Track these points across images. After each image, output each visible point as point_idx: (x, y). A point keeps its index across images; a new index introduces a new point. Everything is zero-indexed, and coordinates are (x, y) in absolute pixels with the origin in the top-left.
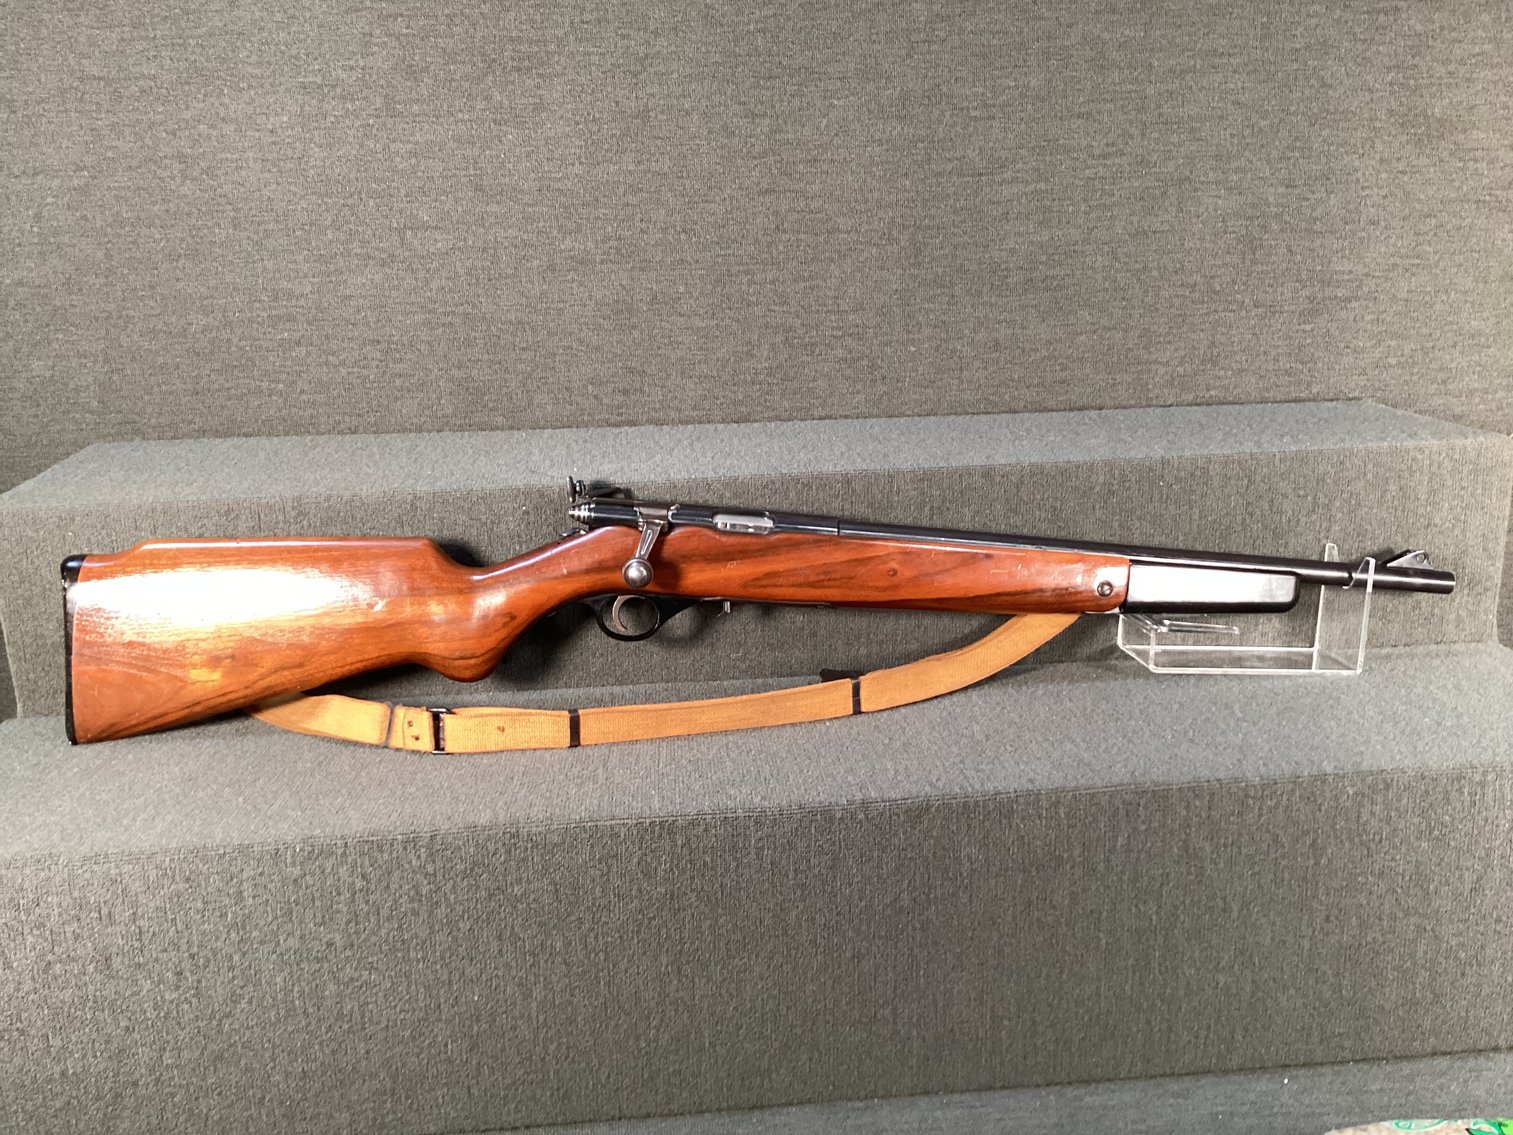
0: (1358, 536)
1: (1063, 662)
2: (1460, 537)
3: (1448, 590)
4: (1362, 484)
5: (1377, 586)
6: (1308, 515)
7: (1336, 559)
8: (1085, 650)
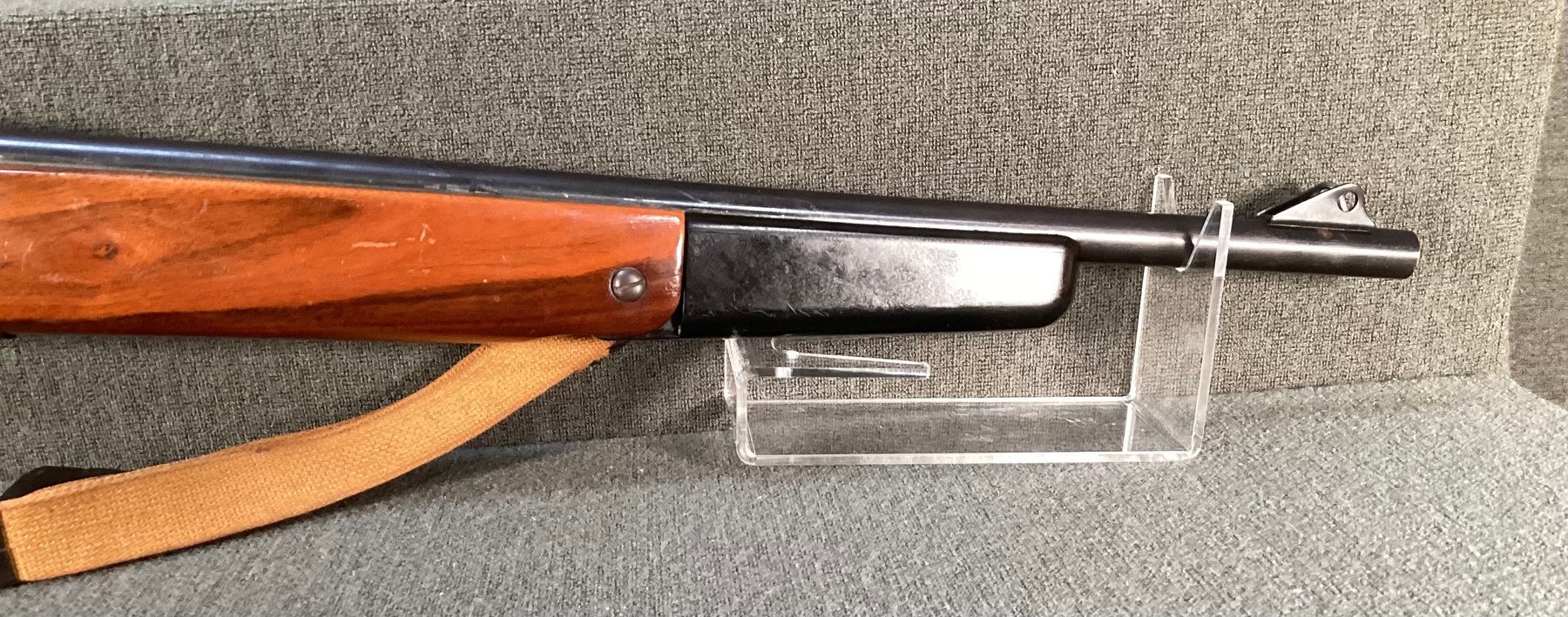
0: (1223, 157)
1: (610, 436)
2: (1443, 155)
3: (1401, 271)
4: (1230, 37)
5: (1238, 263)
6: (1114, 112)
7: (1172, 207)
8: (657, 412)
